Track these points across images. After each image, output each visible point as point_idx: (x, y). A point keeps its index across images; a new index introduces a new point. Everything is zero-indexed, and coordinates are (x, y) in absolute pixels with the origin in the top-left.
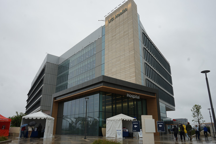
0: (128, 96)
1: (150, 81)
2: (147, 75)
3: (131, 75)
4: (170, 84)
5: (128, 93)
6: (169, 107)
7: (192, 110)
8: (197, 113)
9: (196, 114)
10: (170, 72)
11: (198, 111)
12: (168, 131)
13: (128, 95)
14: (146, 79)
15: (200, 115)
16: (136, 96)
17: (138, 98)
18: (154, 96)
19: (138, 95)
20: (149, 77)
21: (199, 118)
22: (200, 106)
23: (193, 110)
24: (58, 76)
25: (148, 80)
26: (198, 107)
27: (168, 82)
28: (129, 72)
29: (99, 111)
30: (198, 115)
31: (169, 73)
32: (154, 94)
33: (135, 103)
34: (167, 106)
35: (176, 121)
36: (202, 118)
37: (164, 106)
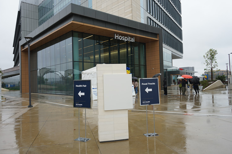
0: (117, 38)
1: (153, 21)
2: (149, 12)
3: (126, 11)
4: (179, 26)
5: (117, 33)
6: (176, 55)
7: (204, 56)
8: (211, 59)
9: (209, 61)
10: (180, 11)
11: (213, 58)
12: (173, 82)
13: (116, 36)
14: (148, 17)
15: (214, 63)
16: (130, 38)
17: (133, 40)
18: (157, 38)
19: (132, 36)
20: (152, 15)
21: (213, 66)
22: (216, 51)
23: (206, 56)
24: (39, 21)
25: (150, 19)
26: (213, 52)
27: (177, 23)
28: (124, 7)
29: (73, 61)
30: (212, 63)
31: (178, 12)
32: (155, 35)
33: (129, 49)
34: (173, 53)
35: (183, 71)
36: (216, 66)
37: (170, 53)
